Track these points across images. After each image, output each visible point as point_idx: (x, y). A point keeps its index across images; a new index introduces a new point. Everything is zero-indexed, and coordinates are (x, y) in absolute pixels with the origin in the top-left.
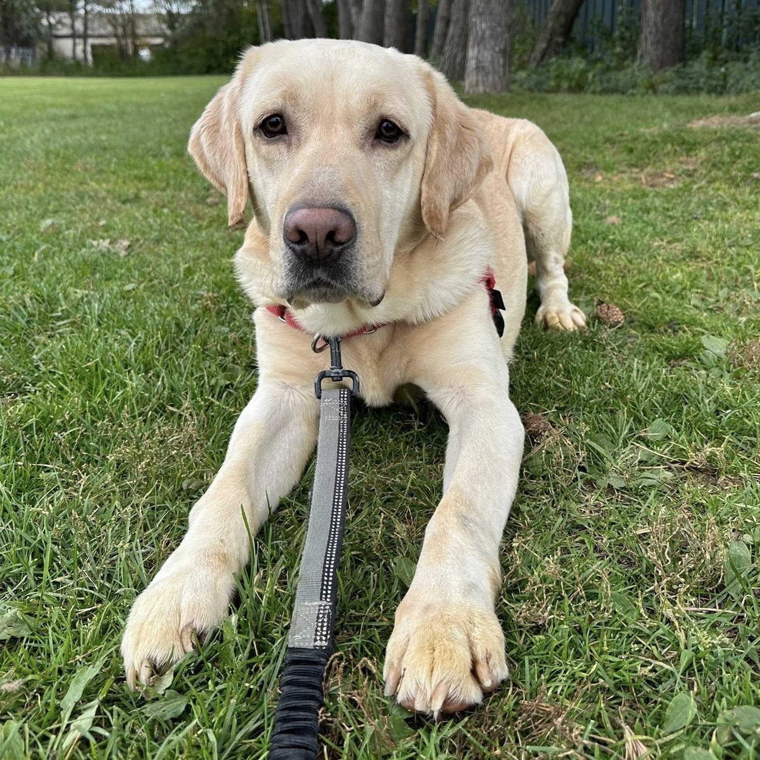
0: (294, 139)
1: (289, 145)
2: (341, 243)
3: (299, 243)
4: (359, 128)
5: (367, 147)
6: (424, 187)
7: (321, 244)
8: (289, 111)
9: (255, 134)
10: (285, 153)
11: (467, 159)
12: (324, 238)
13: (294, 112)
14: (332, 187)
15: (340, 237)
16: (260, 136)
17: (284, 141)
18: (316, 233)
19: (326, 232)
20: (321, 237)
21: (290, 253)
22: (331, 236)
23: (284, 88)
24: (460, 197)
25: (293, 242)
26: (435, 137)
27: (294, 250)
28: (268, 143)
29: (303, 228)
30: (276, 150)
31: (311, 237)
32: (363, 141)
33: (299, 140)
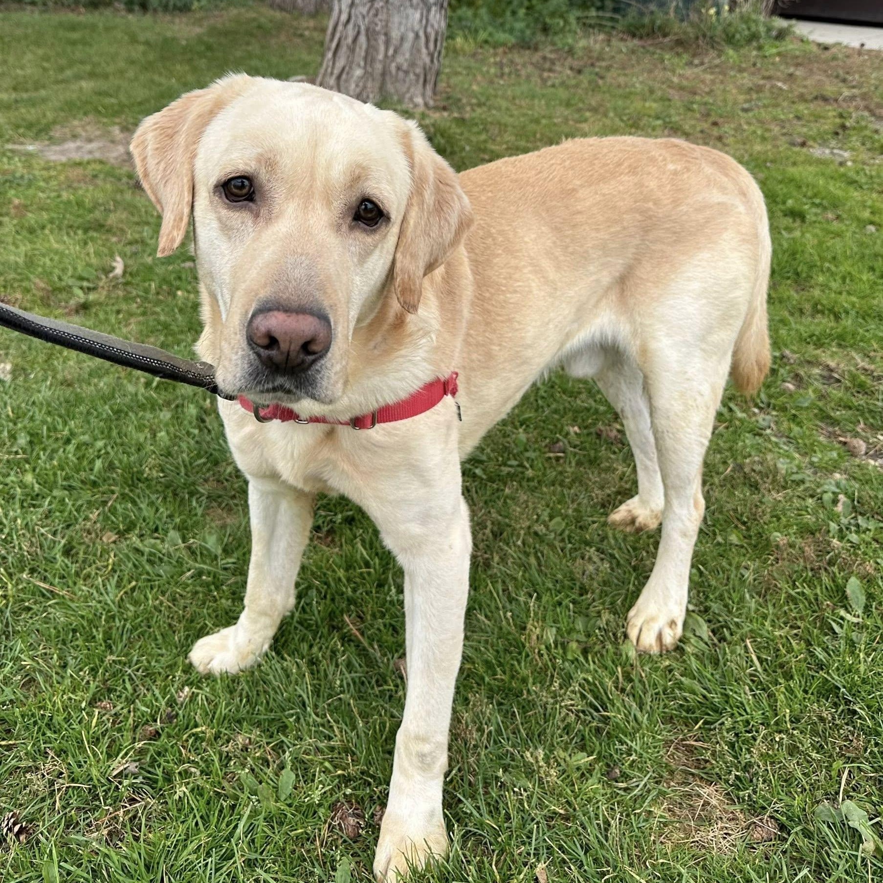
0: (263, 211)
1: (257, 216)
2: (314, 353)
3: (267, 347)
4: (338, 205)
5: (345, 228)
6: (399, 255)
7: (293, 354)
8: (263, 176)
9: (214, 192)
10: (250, 223)
11: (446, 220)
12: (298, 348)
13: (269, 181)
14: (309, 285)
15: (314, 347)
16: (220, 197)
17: (251, 211)
18: (291, 343)
19: (301, 342)
20: (295, 347)
21: (253, 356)
22: (306, 347)
23: (260, 150)
24: (436, 260)
25: (258, 345)
26: (415, 201)
27: (258, 355)
28: (229, 208)
29: (277, 335)
30: (238, 218)
31: (284, 346)
32: (341, 221)
33: (270, 212)
